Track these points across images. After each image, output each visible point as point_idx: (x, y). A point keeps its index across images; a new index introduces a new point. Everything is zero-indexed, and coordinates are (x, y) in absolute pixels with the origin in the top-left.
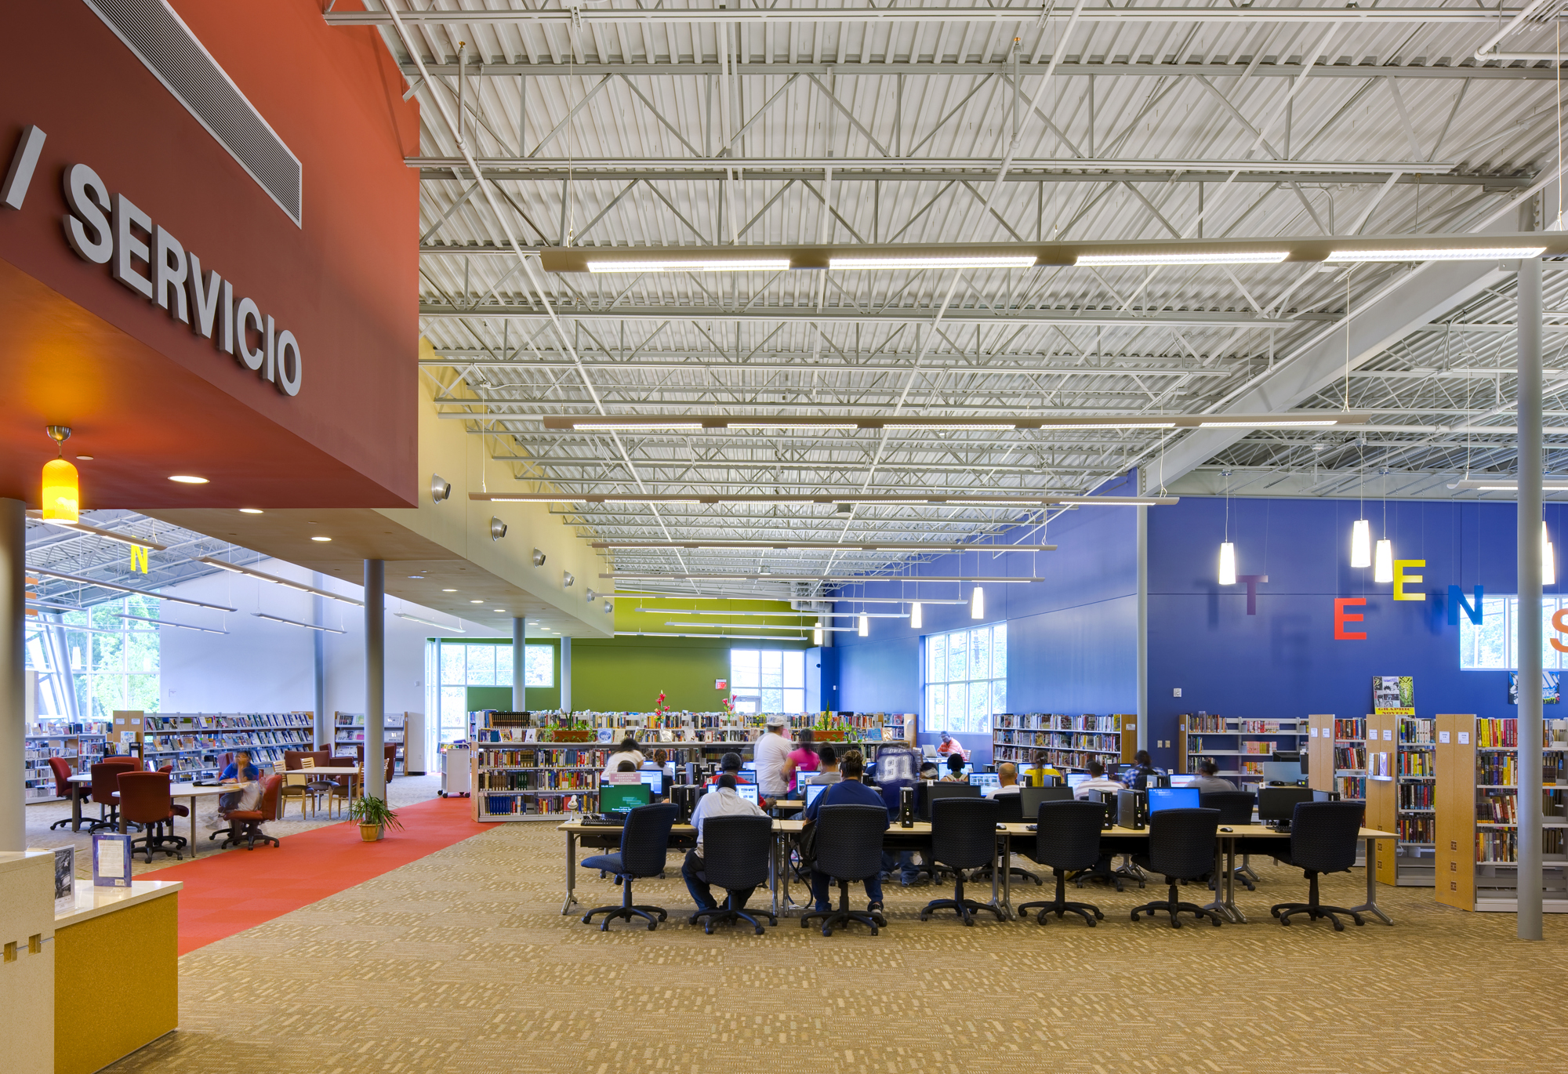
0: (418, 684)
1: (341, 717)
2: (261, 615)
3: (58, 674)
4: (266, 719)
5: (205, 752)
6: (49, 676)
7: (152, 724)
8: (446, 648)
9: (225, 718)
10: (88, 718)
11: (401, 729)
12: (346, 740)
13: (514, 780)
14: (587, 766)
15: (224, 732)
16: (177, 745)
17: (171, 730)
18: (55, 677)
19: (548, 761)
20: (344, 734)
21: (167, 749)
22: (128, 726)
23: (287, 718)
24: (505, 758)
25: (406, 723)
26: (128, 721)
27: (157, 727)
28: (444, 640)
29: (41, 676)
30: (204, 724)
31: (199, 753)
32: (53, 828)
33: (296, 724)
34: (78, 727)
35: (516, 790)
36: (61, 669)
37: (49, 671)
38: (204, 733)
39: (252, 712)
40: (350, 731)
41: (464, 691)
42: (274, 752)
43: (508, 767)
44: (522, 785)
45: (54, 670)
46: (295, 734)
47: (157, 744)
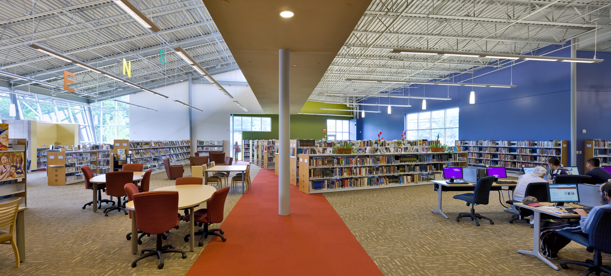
0: (228, 130)
1: (199, 142)
2: (177, 101)
3: (89, 126)
4: (175, 143)
5: (153, 157)
6: (85, 127)
7: (132, 145)
8: (235, 118)
9: (161, 142)
10: (100, 142)
11: (222, 146)
12: (201, 150)
13: (324, 172)
14: (354, 166)
15: (160, 148)
16: (143, 154)
17: (141, 148)
18: (88, 127)
19: (338, 163)
20: (200, 148)
21: (138, 156)
22: (121, 147)
23: (182, 142)
24: (320, 162)
25: (223, 144)
26: (121, 144)
27: (134, 147)
28: (235, 115)
29: (81, 127)
30: (153, 146)
31: (151, 157)
32: (84, 208)
33: (185, 145)
34: (97, 147)
35: (325, 178)
36: (90, 124)
37: (85, 125)
38: (153, 149)
39: (170, 140)
40: (203, 147)
41: (241, 132)
42: (178, 155)
43: (321, 167)
44: (327, 175)
45: (87, 124)
46: (184, 148)
47: (134, 154)
